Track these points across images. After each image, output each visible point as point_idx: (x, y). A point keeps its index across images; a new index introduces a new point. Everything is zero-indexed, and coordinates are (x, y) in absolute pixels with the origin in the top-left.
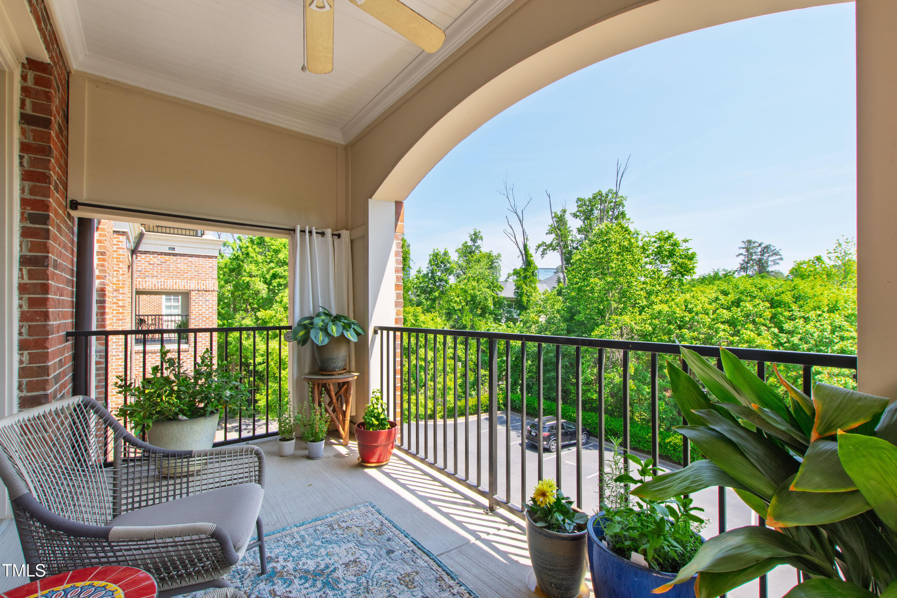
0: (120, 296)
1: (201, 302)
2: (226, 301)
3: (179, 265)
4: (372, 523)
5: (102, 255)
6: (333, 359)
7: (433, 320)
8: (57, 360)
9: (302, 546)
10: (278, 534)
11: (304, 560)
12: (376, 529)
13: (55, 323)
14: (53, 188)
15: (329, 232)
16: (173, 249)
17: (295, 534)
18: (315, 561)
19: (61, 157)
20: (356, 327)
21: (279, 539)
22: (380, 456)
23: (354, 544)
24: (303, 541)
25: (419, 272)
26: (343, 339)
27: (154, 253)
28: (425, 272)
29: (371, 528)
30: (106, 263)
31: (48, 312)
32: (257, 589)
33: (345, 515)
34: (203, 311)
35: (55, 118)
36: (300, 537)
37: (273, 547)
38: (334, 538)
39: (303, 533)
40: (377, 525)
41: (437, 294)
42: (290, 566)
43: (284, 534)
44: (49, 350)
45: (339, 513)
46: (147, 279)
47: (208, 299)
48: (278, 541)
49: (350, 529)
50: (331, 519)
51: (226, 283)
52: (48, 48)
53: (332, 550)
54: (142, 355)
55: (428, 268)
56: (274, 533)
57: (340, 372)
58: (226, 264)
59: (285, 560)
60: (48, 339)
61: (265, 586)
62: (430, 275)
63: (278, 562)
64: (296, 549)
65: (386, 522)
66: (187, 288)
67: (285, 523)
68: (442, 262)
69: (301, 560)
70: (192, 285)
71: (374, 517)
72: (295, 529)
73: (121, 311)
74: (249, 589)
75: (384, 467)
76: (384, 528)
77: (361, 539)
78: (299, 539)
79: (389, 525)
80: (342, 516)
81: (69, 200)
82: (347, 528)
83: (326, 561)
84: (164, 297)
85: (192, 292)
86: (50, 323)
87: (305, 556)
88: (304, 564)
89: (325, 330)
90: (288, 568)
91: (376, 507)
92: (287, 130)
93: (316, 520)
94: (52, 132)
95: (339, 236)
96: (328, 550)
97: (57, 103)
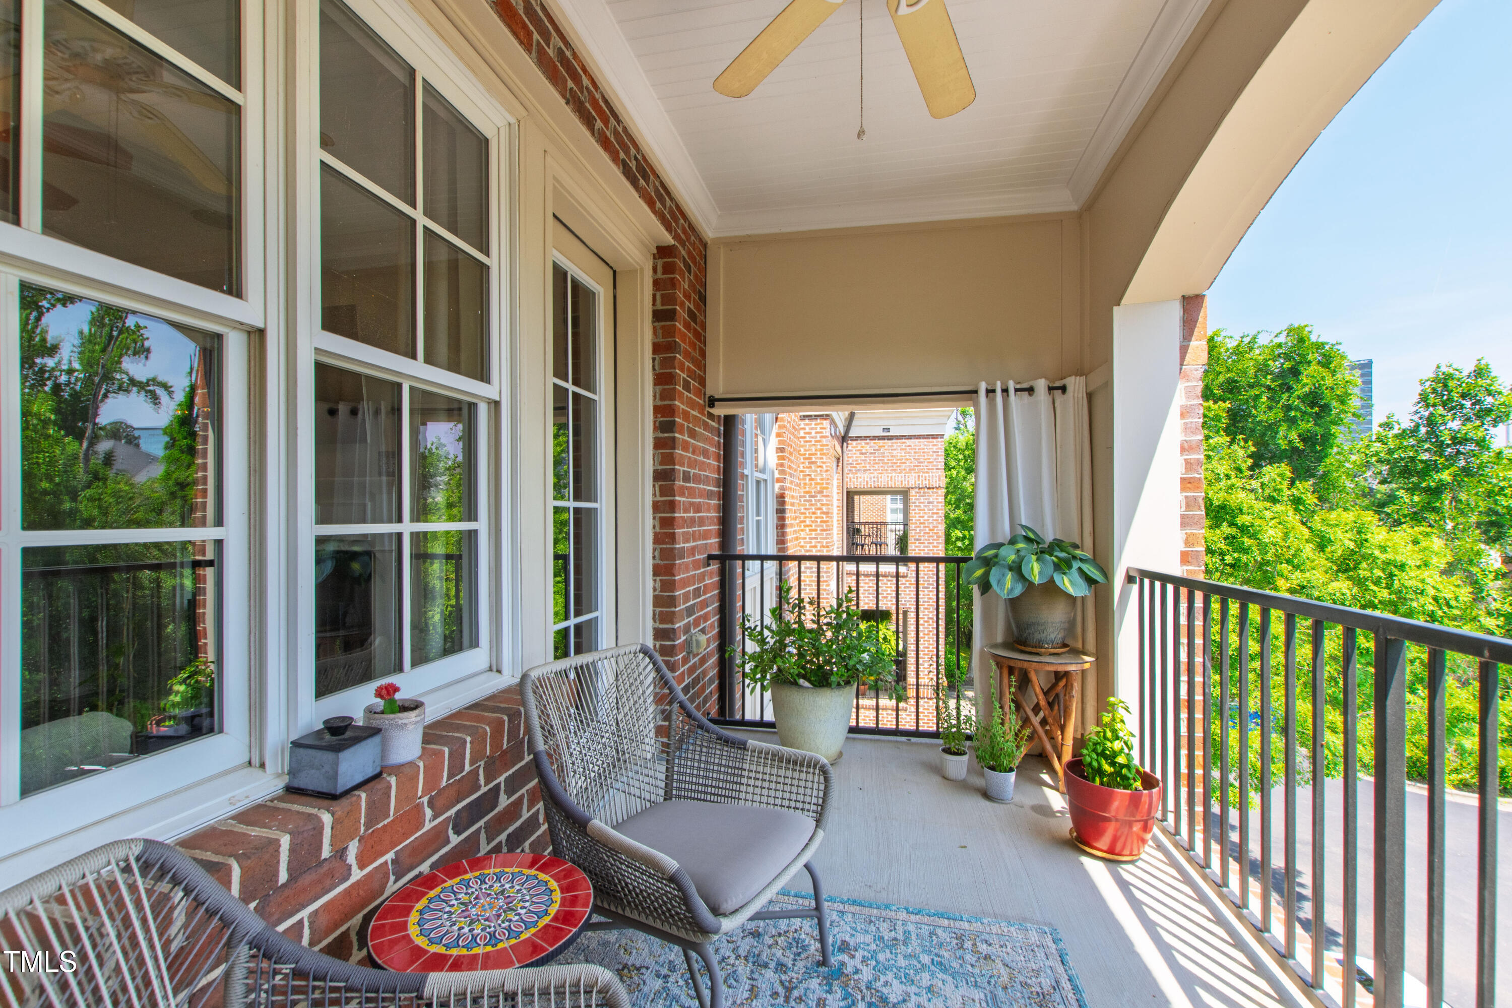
0: (824, 499)
1: (922, 505)
2: (967, 501)
3: (895, 453)
4: (1037, 973)
5: (782, 452)
6: (1038, 624)
7: (1416, 542)
8: (691, 588)
9: (898, 951)
10: (875, 911)
11: (890, 976)
12: (1039, 989)
13: (686, 545)
14: (681, 389)
15: (1041, 385)
16: (888, 430)
17: (899, 923)
18: (904, 987)
19: (695, 349)
20: (1086, 567)
21: (873, 919)
22: (1115, 840)
23: (982, 996)
24: (905, 943)
25: (1387, 426)
26: (1050, 589)
27: (866, 438)
28: (1406, 424)
29: (1029, 981)
30: (785, 462)
31: (674, 533)
32: (805, 986)
33: (994, 931)
34: (926, 518)
35: (682, 305)
36: (905, 932)
37: (859, 928)
38: (955, 964)
39: (911, 927)
40: (1046, 982)
41: (1446, 476)
42: (866, 974)
43: (884, 914)
44: (677, 578)
45: (985, 921)
46: (859, 475)
47: (931, 500)
48: (871, 922)
49: (990, 962)
50: (966, 925)
51: (968, 474)
52: (669, 228)
53: (940, 984)
54: (854, 577)
55: (1416, 413)
56: (871, 906)
57: (1053, 651)
58: (967, 443)
59: (864, 961)
60: (675, 564)
61: (817, 986)
62: (1423, 430)
63: (853, 957)
64: (888, 951)
65: (1066, 985)
66: (905, 484)
67: (895, 896)
68: (1464, 396)
69: (885, 974)
70: (911, 481)
71: (1048, 963)
72: (903, 915)
73: (825, 519)
74: (797, 979)
75: (1123, 866)
76: (1057, 997)
77: (1000, 993)
78: (901, 937)
79: (1070, 995)
80: (988, 929)
81: (707, 397)
82: (985, 958)
83: (921, 999)
84: (889, 497)
85: (911, 491)
86: (678, 546)
87: (894, 969)
88: (886, 983)
89: (1017, 569)
90: (860, 976)
91: (1061, 945)
92: (968, 220)
93: (941, 916)
94: (677, 324)
95: (1063, 389)
96: (934, 982)
97: (686, 287)
